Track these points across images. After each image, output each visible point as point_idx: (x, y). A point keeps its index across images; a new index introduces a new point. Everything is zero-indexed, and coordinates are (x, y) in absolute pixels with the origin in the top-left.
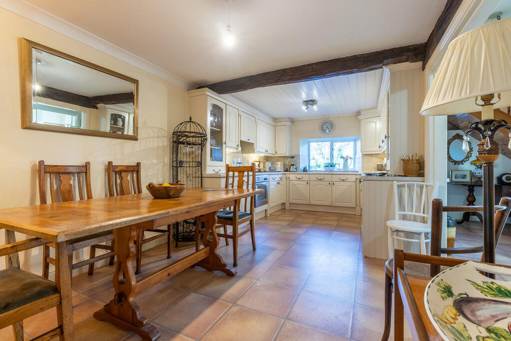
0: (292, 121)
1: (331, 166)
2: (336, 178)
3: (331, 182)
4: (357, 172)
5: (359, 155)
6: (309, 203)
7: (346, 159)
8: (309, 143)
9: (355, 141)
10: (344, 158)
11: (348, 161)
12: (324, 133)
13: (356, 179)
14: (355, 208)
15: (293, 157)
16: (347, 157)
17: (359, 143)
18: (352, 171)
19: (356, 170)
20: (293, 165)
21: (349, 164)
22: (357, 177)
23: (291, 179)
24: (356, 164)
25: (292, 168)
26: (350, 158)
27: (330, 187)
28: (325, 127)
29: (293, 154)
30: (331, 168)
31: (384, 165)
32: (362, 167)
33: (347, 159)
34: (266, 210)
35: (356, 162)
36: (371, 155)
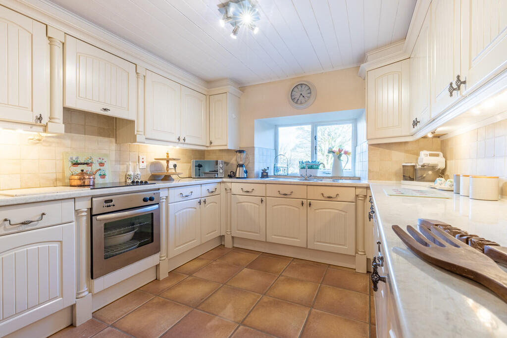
0: (242, 87)
1: (311, 167)
2: (314, 193)
3: (305, 201)
4: (359, 179)
5: (363, 145)
6: (264, 240)
7: (338, 155)
8: (276, 127)
9: (355, 121)
10: (334, 152)
11: (342, 158)
12: (296, 105)
13: (357, 196)
14: (355, 256)
15: (241, 152)
16: (340, 151)
17: (362, 126)
18: (350, 178)
19: (357, 175)
20: (241, 166)
21: (343, 164)
22: (359, 191)
23: (234, 191)
24: (357, 164)
25: (240, 172)
26: (346, 153)
27: (303, 210)
28: (297, 94)
29: (243, 146)
30: (310, 172)
31: (418, 167)
32: (370, 171)
33: (340, 155)
34: (157, 266)
35: (357, 160)
36: (388, 146)
